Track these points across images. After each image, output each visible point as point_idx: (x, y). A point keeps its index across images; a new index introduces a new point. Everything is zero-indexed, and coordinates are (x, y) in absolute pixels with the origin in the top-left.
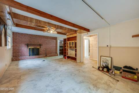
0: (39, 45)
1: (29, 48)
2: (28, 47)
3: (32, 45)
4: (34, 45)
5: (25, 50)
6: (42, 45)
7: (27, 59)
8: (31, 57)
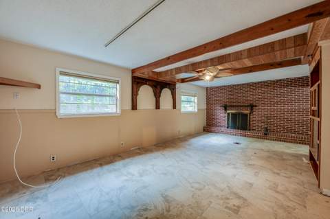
0: (247, 106)
1: (228, 114)
2: (226, 109)
3: (233, 106)
4: (238, 106)
5: (222, 116)
6: (256, 106)
7: (222, 133)
8: (230, 130)
